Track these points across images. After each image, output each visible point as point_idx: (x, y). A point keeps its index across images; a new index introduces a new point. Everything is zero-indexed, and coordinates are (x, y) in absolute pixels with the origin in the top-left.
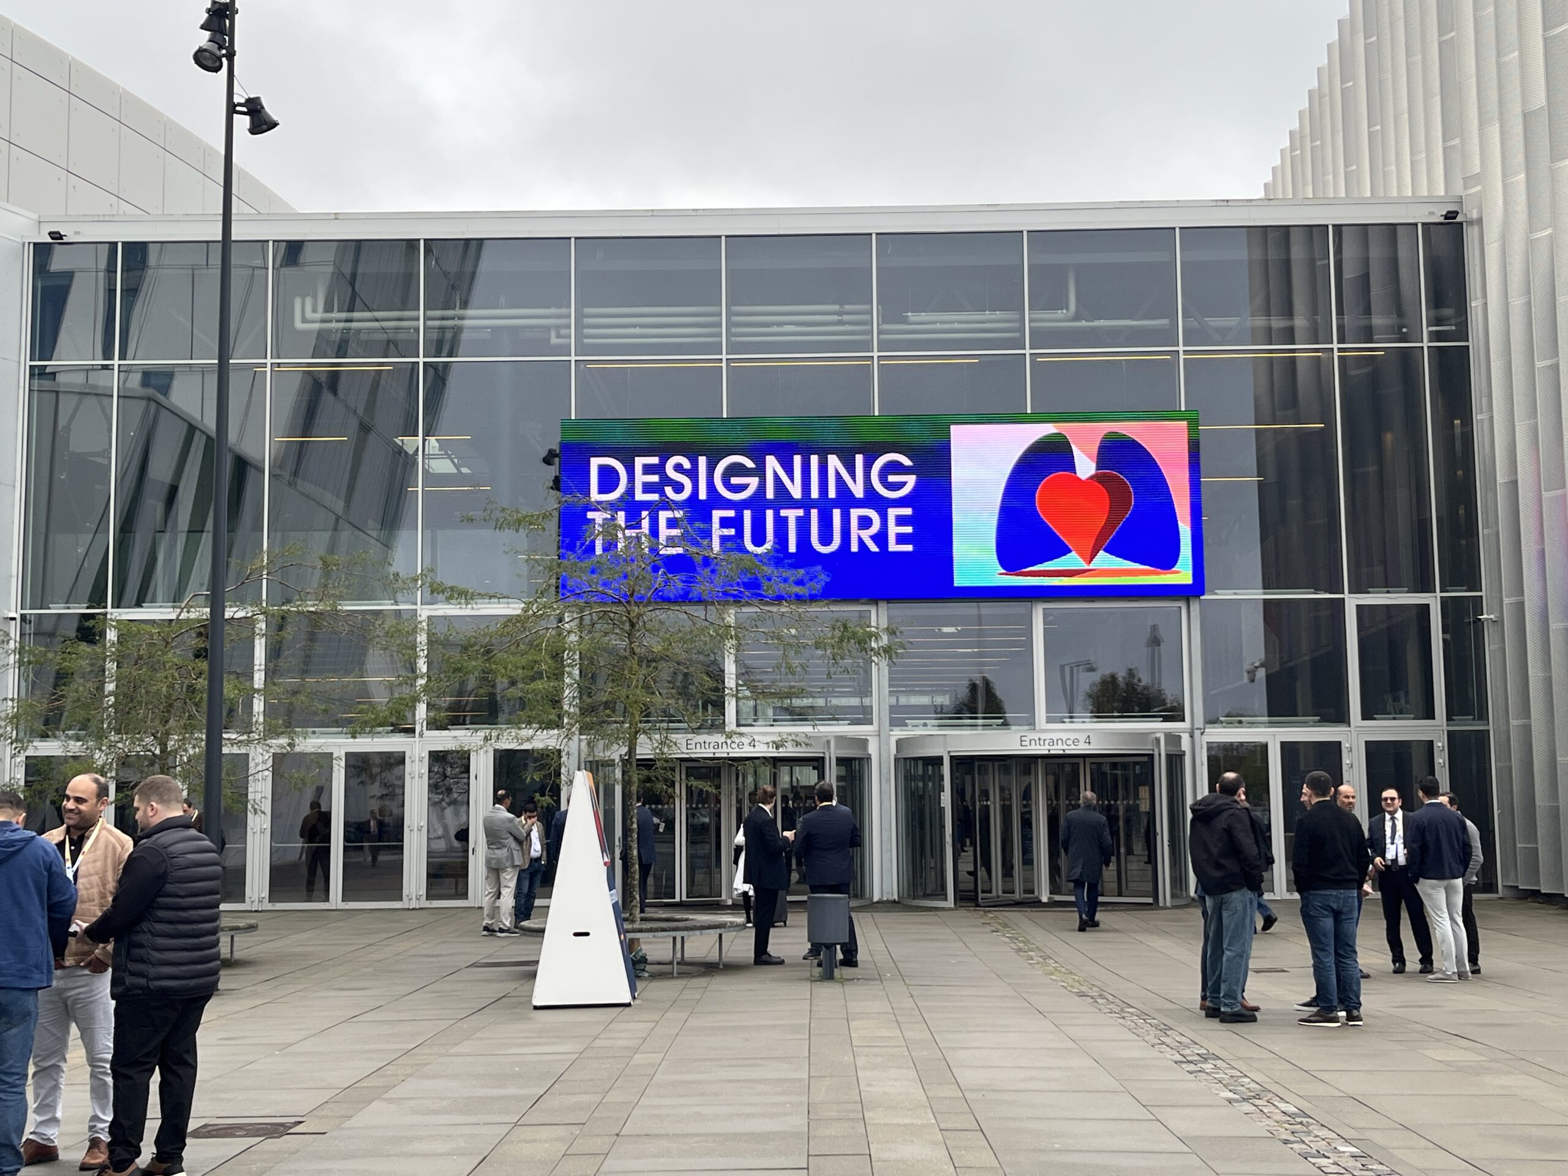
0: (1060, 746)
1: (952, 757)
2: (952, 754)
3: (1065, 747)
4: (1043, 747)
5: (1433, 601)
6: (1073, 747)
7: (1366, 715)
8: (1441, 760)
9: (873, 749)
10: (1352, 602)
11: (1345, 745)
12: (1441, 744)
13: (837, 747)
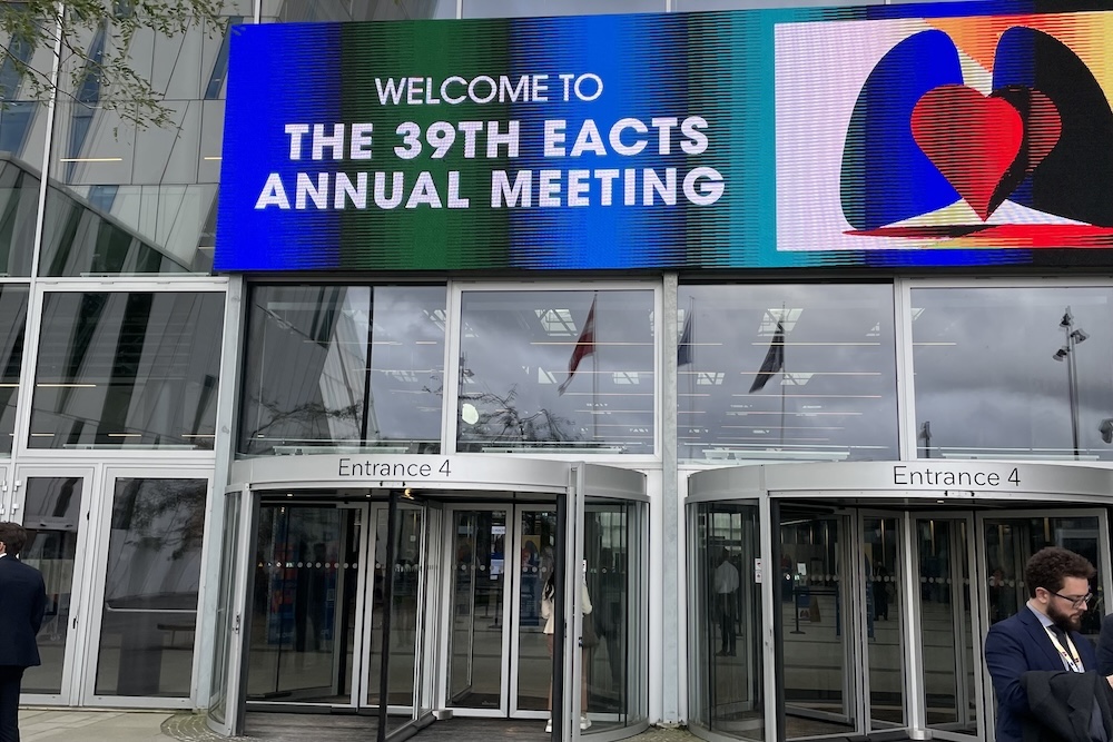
0: (965, 486)
1: (773, 500)
2: (774, 495)
3: (974, 487)
4: (934, 486)
6: (988, 487)
9: (653, 488)
13: (586, 481)
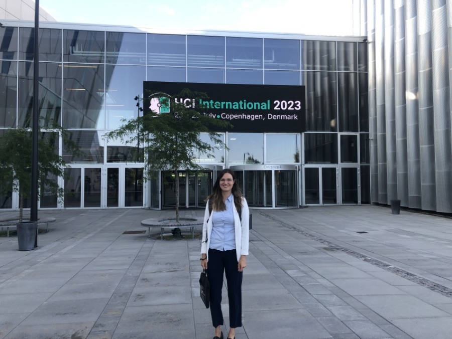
1: (245, 171)
3: (275, 168)
4: (270, 169)
5: (358, 134)
6: (277, 168)
7: (342, 162)
8: (359, 173)
10: (339, 134)
11: (337, 169)
12: (359, 169)
13: (217, 168)
